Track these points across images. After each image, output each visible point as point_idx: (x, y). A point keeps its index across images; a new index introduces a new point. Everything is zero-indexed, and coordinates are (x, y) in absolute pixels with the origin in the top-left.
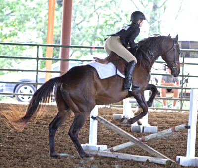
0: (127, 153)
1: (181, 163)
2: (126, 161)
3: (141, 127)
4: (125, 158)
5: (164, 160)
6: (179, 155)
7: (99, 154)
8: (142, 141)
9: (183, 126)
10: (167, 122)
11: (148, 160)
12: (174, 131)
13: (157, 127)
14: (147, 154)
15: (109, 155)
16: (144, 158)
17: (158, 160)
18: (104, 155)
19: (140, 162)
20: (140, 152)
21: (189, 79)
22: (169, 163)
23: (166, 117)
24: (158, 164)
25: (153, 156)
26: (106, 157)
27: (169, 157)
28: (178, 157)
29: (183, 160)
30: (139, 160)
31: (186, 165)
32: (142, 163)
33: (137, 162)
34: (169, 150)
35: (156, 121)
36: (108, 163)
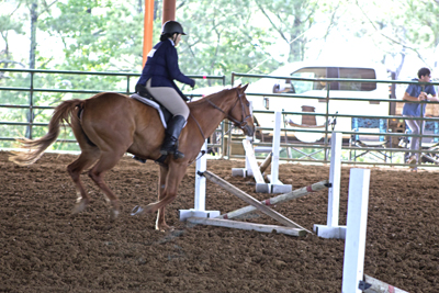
0: (248, 221)
1: (319, 235)
2: (245, 232)
3: (269, 185)
4: (244, 228)
5: (296, 230)
6: (319, 223)
7: (208, 223)
8: (267, 204)
9: (322, 183)
10: (305, 179)
11: (274, 231)
12: (310, 190)
13: (290, 186)
14: (275, 222)
15: (222, 225)
16: (269, 228)
17: (289, 231)
18: (215, 224)
19: (263, 233)
20: (265, 220)
21: (338, 119)
22: (303, 233)
23: (304, 172)
24: (287, 235)
25: (282, 225)
26: (218, 227)
27: (304, 226)
28: (316, 225)
29: (322, 230)
30: (262, 230)
31: (327, 237)
32: (267, 234)
33: (260, 233)
34: (305, 217)
35: (290, 177)
36: (220, 235)
